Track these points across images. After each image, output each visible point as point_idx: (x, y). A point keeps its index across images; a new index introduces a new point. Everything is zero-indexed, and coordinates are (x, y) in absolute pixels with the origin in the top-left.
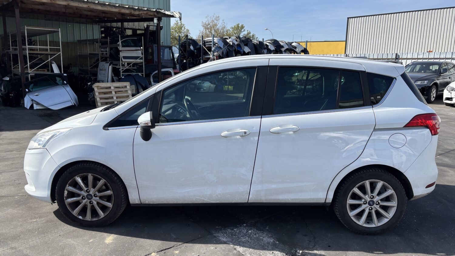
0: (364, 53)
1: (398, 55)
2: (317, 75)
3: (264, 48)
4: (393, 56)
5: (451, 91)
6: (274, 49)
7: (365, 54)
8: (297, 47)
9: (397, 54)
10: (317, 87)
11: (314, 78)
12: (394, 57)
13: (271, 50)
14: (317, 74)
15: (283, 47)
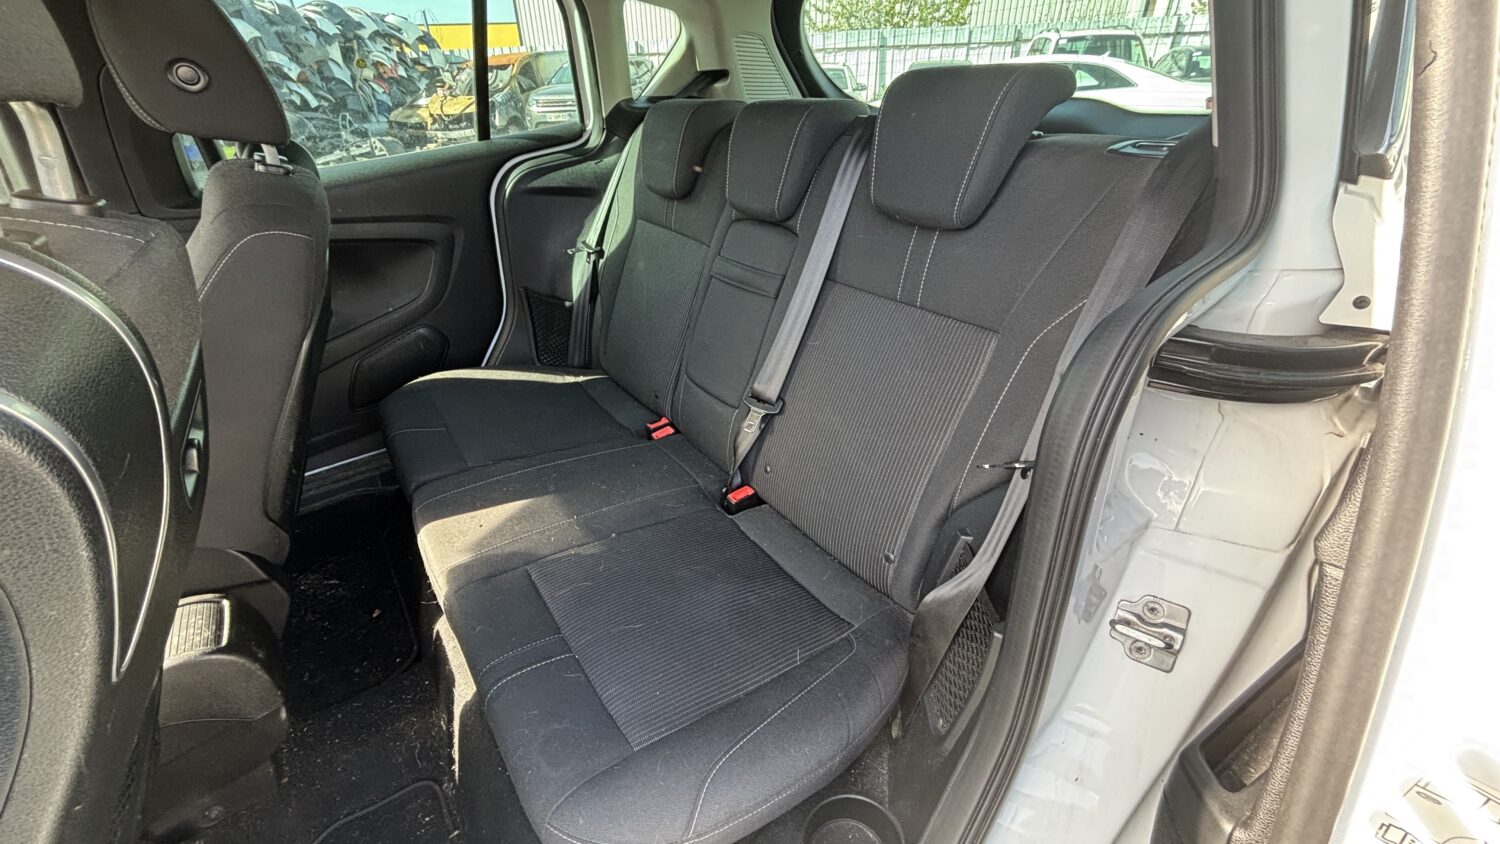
8: (400, 26)
15: (360, 26)
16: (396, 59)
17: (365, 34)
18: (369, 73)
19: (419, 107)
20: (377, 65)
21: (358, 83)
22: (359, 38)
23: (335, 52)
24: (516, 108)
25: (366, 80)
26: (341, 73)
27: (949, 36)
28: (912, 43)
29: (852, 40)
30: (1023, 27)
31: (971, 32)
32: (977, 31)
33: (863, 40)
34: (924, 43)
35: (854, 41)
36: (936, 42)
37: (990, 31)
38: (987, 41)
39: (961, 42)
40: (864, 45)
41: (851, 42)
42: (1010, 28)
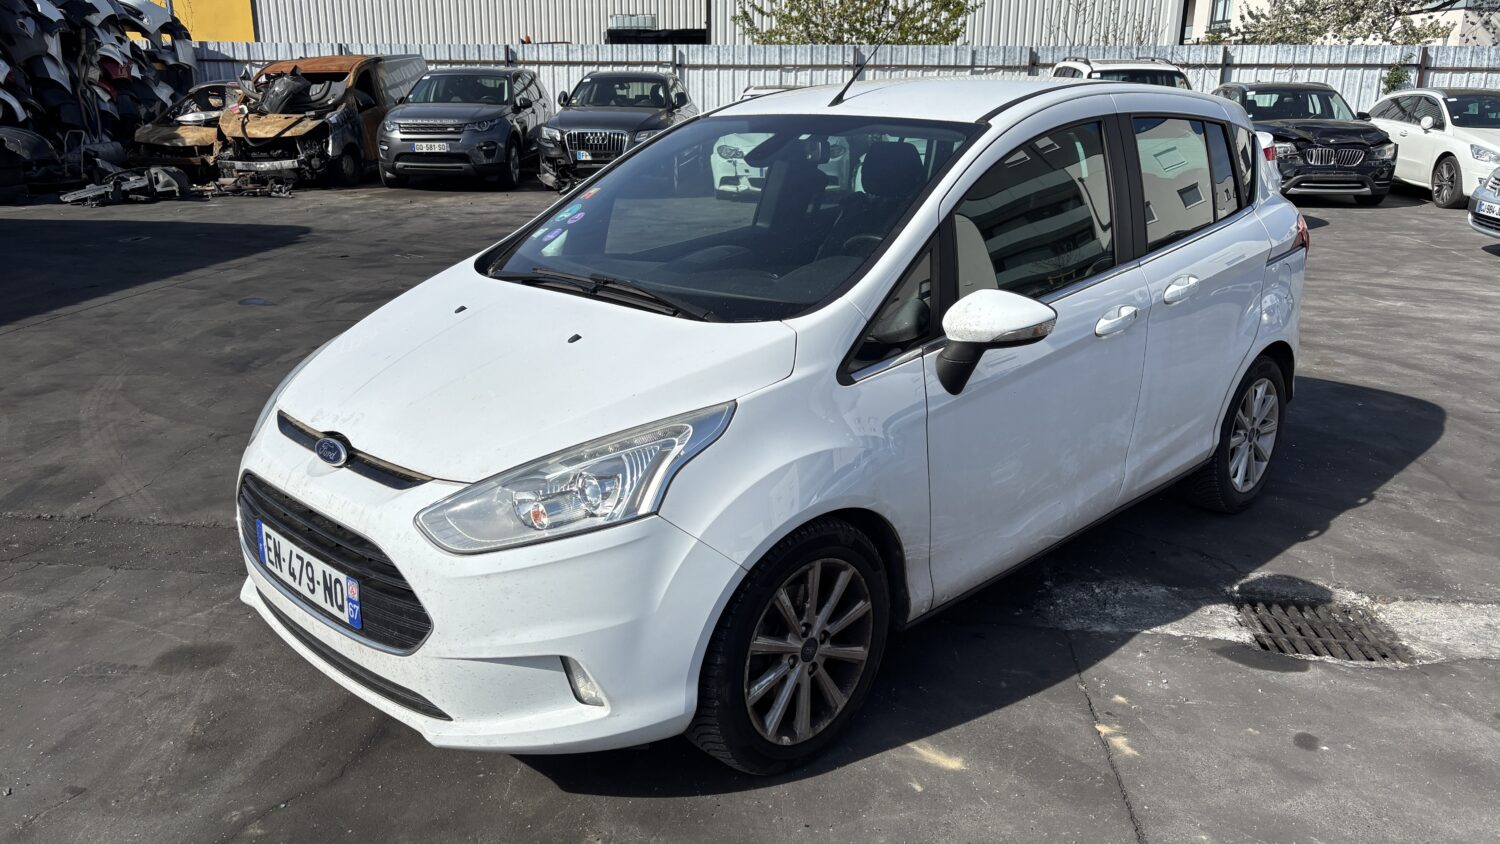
0: (402, 41)
1: (512, 52)
2: (300, 121)
3: (22, 13)
4: (496, 52)
5: (734, 159)
6: (62, 17)
7: (406, 46)
8: (141, 9)
9: (507, 47)
10: (313, 162)
11: (293, 130)
12: (502, 57)
13: (51, 21)
14: (302, 116)
15: (92, 9)
16: (130, 55)
17: (96, 19)
18: (95, 74)
19: (180, 124)
20: (106, 61)
21: (81, 87)
22: (90, 26)
23: (54, 46)
24: (353, 134)
25: (91, 83)
26: (58, 74)
27: (947, 56)
28: (899, 63)
29: (819, 56)
30: (1040, 50)
31: (974, 53)
32: (982, 52)
33: (833, 57)
34: (915, 64)
35: (822, 57)
36: (931, 63)
37: (998, 52)
38: (996, 64)
39: (963, 64)
40: (835, 63)
41: (817, 58)
42: (1024, 50)
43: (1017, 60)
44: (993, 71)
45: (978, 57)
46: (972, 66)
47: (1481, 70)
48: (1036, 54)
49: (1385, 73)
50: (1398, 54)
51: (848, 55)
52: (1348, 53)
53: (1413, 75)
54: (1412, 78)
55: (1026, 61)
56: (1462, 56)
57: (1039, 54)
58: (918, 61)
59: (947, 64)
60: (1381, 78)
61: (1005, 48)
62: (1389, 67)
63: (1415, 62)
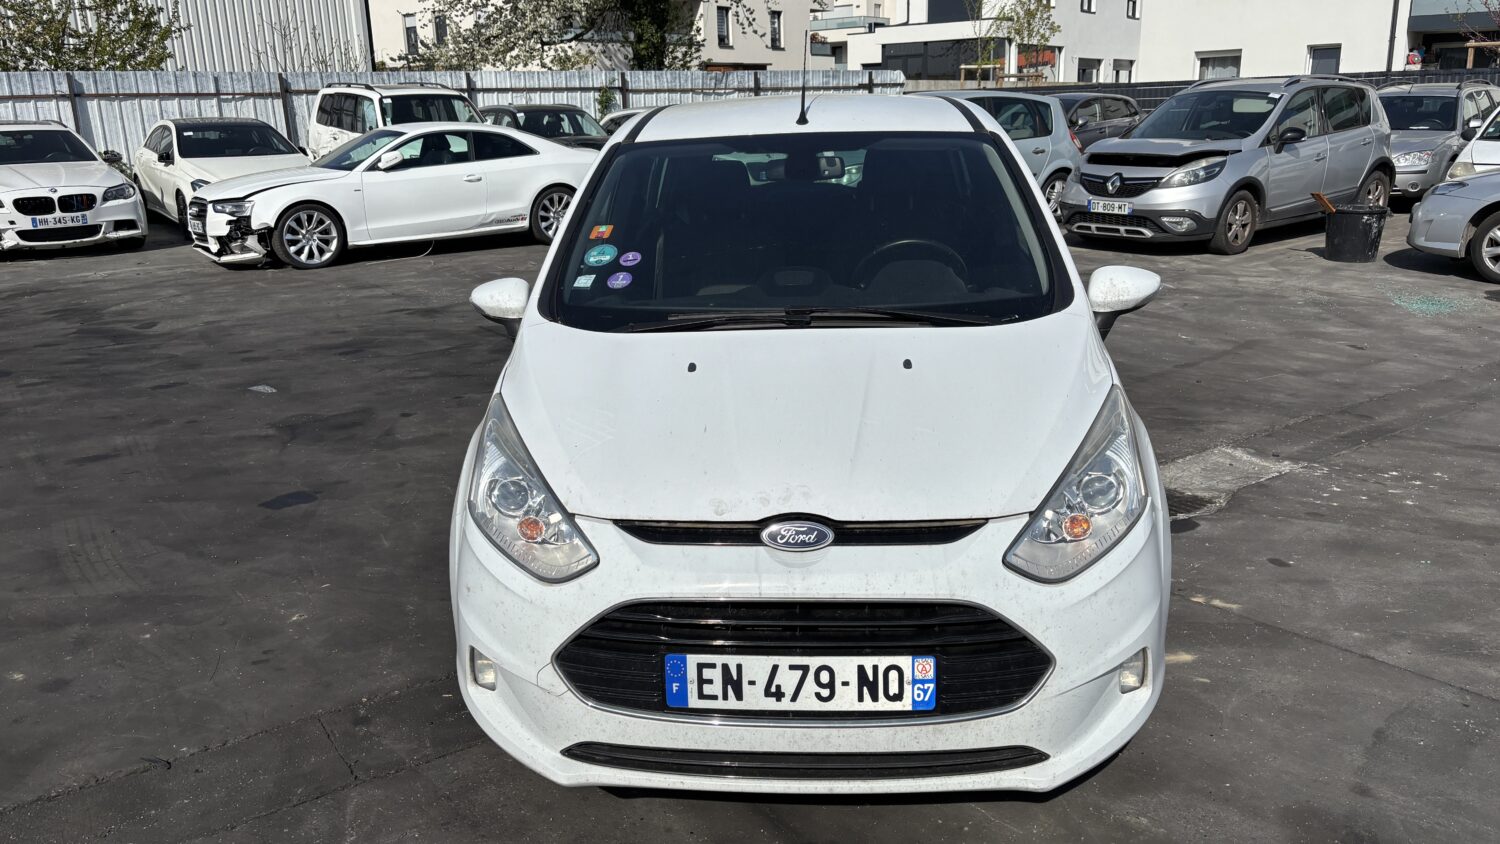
27: (185, 83)
28: (128, 92)
29: (21, 85)
30: (289, 76)
31: (216, 80)
32: (225, 79)
33: (40, 86)
34: (148, 92)
35: (25, 86)
36: (167, 91)
37: (243, 78)
38: (243, 91)
39: (206, 92)
40: (43, 92)
41: (18, 88)
42: (271, 76)
43: (267, 87)
44: (242, 99)
45: (222, 84)
46: (217, 94)
47: (664, 91)
48: (286, 81)
49: (597, 95)
50: (604, 78)
51: (60, 84)
52: (566, 78)
53: (618, 97)
54: (617, 98)
55: (277, 88)
56: (649, 79)
57: (289, 81)
58: (151, 89)
59: (187, 91)
60: (595, 100)
61: (250, 74)
62: (599, 90)
63: (617, 86)
